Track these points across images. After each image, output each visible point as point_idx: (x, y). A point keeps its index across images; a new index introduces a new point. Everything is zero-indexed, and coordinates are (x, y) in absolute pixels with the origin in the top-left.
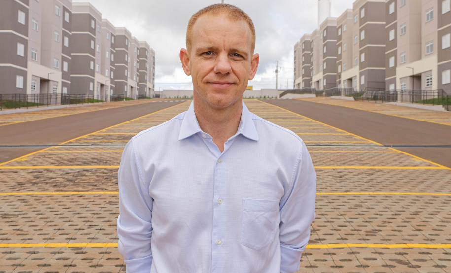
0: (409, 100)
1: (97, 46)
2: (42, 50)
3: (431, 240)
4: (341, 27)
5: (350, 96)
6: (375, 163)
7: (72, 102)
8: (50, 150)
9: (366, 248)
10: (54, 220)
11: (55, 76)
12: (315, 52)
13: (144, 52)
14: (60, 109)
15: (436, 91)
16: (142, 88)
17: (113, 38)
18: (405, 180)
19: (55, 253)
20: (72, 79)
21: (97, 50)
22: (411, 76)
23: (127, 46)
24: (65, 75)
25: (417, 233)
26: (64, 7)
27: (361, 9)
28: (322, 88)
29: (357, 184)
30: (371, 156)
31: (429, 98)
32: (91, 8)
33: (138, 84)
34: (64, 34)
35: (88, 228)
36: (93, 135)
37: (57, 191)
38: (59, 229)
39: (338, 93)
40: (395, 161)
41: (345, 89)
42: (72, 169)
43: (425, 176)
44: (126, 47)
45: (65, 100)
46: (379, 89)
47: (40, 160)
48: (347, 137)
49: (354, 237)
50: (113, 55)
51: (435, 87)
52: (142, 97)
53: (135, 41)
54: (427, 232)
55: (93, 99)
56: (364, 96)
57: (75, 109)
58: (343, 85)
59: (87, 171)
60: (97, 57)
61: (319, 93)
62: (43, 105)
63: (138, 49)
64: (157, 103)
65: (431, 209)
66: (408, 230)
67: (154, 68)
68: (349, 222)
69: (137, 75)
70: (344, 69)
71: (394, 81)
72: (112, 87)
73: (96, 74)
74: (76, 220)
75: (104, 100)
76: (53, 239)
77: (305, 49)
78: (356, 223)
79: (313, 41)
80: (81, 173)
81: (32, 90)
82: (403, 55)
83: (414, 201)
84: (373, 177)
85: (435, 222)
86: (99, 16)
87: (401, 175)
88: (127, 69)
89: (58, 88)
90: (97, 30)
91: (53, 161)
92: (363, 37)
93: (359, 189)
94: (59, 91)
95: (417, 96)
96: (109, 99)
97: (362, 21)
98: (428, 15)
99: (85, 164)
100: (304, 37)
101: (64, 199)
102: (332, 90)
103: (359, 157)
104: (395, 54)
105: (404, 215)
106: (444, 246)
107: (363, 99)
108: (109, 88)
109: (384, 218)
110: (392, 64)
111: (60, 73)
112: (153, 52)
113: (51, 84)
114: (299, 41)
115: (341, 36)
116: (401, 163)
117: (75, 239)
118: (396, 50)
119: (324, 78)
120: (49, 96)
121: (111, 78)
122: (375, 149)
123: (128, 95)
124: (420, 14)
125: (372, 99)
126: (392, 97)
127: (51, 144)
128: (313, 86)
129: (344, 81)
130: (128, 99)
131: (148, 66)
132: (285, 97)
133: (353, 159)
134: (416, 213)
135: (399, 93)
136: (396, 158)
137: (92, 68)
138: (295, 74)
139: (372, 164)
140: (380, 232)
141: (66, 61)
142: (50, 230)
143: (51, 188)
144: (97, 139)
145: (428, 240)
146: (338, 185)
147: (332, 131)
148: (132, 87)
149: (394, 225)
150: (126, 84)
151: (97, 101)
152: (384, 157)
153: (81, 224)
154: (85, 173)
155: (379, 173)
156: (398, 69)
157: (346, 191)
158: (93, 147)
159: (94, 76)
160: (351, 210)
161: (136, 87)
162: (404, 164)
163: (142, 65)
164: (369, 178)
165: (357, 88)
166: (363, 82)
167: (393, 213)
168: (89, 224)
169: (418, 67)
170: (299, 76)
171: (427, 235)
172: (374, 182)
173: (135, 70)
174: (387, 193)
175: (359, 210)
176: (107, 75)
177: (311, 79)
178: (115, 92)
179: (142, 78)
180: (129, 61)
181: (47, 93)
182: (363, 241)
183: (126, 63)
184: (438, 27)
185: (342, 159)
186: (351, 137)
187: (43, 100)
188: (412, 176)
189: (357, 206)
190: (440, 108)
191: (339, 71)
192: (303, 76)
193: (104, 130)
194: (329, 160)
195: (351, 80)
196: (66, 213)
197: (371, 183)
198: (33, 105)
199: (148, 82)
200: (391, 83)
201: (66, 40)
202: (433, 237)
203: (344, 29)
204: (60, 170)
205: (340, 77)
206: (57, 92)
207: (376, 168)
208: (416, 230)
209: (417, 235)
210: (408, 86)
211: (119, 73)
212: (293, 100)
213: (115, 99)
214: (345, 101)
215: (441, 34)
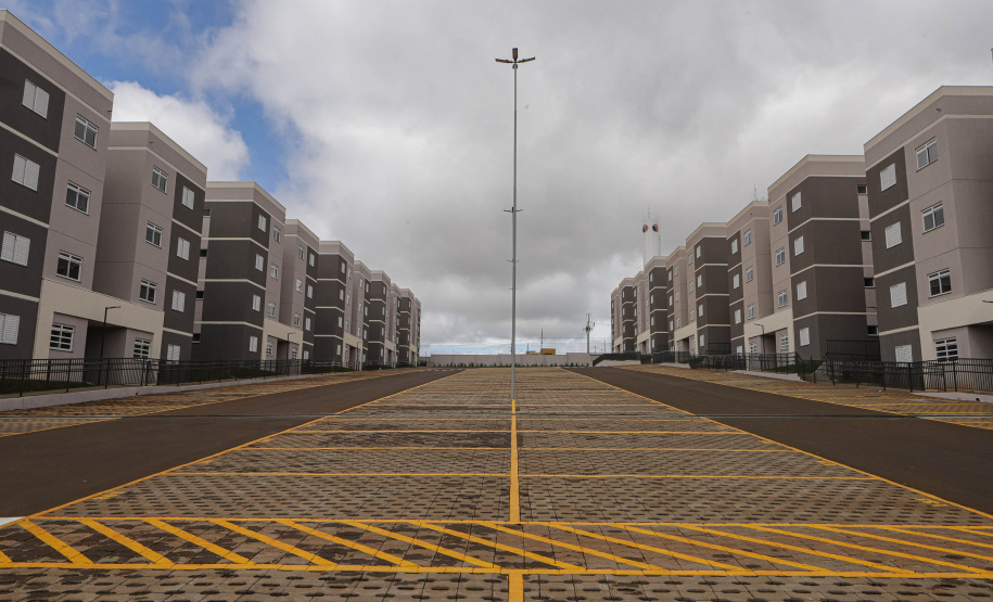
0: (759, 367)
1: (348, 297)
2: (281, 303)
4: (671, 268)
5: (684, 362)
7: (316, 370)
11: (296, 336)
12: (639, 303)
13: (407, 305)
14: (301, 380)
15: (793, 355)
16: (402, 352)
17: (367, 285)
20: (316, 341)
21: (348, 301)
22: (761, 336)
23: (385, 295)
24: (307, 336)
26: (309, 248)
27: (696, 247)
28: (649, 352)
32: (341, 247)
33: (398, 348)
34: (308, 282)
39: (671, 358)
41: (679, 353)
44: (384, 297)
45: (307, 368)
46: (724, 353)
50: (366, 308)
51: (792, 349)
52: (403, 364)
53: (396, 289)
55: (341, 366)
56: (704, 362)
57: (320, 380)
58: (677, 348)
60: (348, 311)
61: (645, 359)
62: (281, 374)
63: (399, 299)
64: (423, 372)
67: (419, 325)
69: (397, 335)
70: (677, 325)
71: (741, 342)
72: (364, 351)
73: (345, 334)
75: (354, 368)
77: (627, 296)
79: (636, 288)
81: (267, 354)
82: (750, 308)
86: (351, 257)
88: (384, 326)
89: (298, 352)
90: (348, 275)
92: (700, 284)
94: (299, 357)
95: (770, 361)
96: (360, 367)
97: (698, 262)
98: (779, 256)
100: (625, 281)
102: (663, 354)
104: (741, 306)
107: (702, 367)
108: (361, 352)
110: (738, 319)
111: (302, 333)
112: (418, 304)
113: (292, 349)
114: (618, 287)
115: (672, 281)
118: (743, 301)
119: (652, 338)
120: (289, 363)
121: (363, 339)
123: (385, 362)
124: (769, 255)
125: (713, 367)
126: (740, 363)
128: (638, 349)
129: (677, 342)
130: (385, 367)
131: (411, 322)
132: (599, 365)
135: (747, 358)
137: (340, 325)
138: (613, 333)
141: (309, 317)
148: (390, 351)
150: (383, 347)
151: (346, 370)
156: (745, 326)
159: (342, 336)
161: (396, 351)
163: (404, 321)
165: (695, 351)
166: (702, 344)
169: (770, 324)
170: (618, 336)
173: (394, 328)
176: (359, 334)
177: (635, 340)
178: (368, 358)
179: (403, 339)
180: (387, 316)
181: (285, 358)
183: (383, 318)
184: (791, 273)
187: (282, 367)
190: (794, 377)
191: (671, 329)
192: (624, 336)
195: (686, 340)
198: (268, 374)
199: (411, 345)
200: (739, 345)
201: (310, 289)
203: (676, 271)
205: (673, 337)
206: (297, 358)
210: (759, 348)
211: (374, 333)
212: (610, 368)
213: (366, 367)
214: (679, 370)
215: (795, 282)
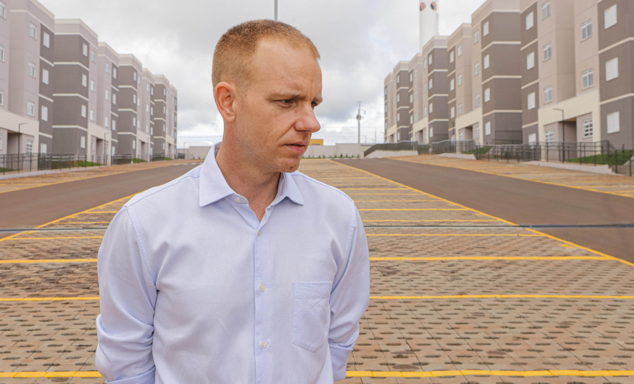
0: (557, 156)
1: (92, 83)
2: (10, 90)
3: (587, 364)
4: (454, 49)
5: (469, 152)
6: (505, 251)
7: (55, 166)
8: (21, 236)
9: (488, 376)
10: (27, 338)
11: (30, 128)
12: (415, 88)
13: (160, 92)
14: (37, 177)
15: (599, 144)
16: (158, 144)
17: (115, 71)
18: (550, 276)
20: (54, 132)
21: (92, 88)
22: (560, 122)
24: (43, 126)
25: (566, 353)
26: (42, 26)
27: (483, 23)
28: (426, 141)
29: (477, 282)
30: (499, 242)
31: (588, 154)
32: (81, 26)
33: (152, 139)
34: (43, 66)
35: (77, 349)
36: (86, 215)
37: (32, 296)
38: (35, 352)
39: (451, 149)
40: (536, 248)
41: (461, 143)
42: (53, 264)
43: (580, 270)
44: (135, 84)
45: (44, 163)
46: (513, 142)
47: (7, 252)
48: (465, 214)
49: (471, 360)
50: (114, 96)
51: (596, 137)
52: (158, 157)
53: (148, 74)
54: (580, 353)
55: (86, 161)
56: (491, 152)
57: (59, 176)
58: (459, 137)
59: (76, 266)
60: (92, 99)
61: (422, 150)
62: (11, 170)
63: (151, 86)
64: (181, 165)
65: (588, 318)
66: (553, 350)
67: (176, 114)
68: (465, 338)
69: (151, 125)
70: (459, 112)
71: (535, 130)
72: (113, 144)
73: (90, 124)
74: (59, 338)
75: (102, 162)
76: (26, 365)
77: (401, 81)
78: (474, 340)
79: (412, 72)
80: (66, 270)
82: (547, 91)
83: (562, 307)
84: (501, 272)
85: (594, 337)
86: (95, 39)
87: (543, 270)
88: (135, 116)
89: (34, 146)
90: (92, 59)
91: (25, 253)
92: (487, 65)
93: (480, 289)
94: (35, 150)
95: (569, 152)
96: (109, 161)
97: (485, 40)
98: (584, 30)
99: (73, 256)
100: (399, 65)
101: (42, 308)
102: (442, 143)
103: (481, 243)
104: (535, 89)
105: (546, 329)
106: (606, 373)
107: (489, 158)
108: (110, 144)
109: (517, 332)
110: (531, 104)
111: (37, 124)
112: (174, 91)
113: (24, 141)
114: (392, 71)
115: (454, 62)
116: (544, 251)
117: (58, 365)
118: (537, 84)
119: (430, 126)
120: (20, 158)
121: (112, 130)
122: (505, 232)
123: (138, 154)
124: (572, 29)
125: (502, 157)
126: (531, 154)
127: (23, 228)
128: (414, 139)
129: (459, 130)
130: (137, 161)
131: (166, 111)
132: (371, 156)
133: (471, 246)
134: (565, 325)
135: (543, 148)
136: (536, 244)
137: (84, 115)
138: (386, 121)
139: (501, 252)
140: (510, 353)
141: (45, 106)
142: (21, 353)
143: (23, 292)
144: (91, 220)
145: (582, 363)
146: (449, 284)
147: (441, 205)
148: (143, 143)
149: (531, 343)
150: (135, 138)
151: (92, 164)
152: (518, 242)
153: (67, 344)
154: (73, 269)
155: (511, 267)
156: (540, 112)
157: (461, 294)
158: (85, 231)
159: (86, 127)
160: (467, 321)
161: (150, 142)
162: (549, 253)
163: (158, 110)
164: (496, 273)
165: (480, 141)
166: (488, 132)
167: (529, 325)
168: (78, 343)
169: (570, 109)
170: (392, 124)
171: (580, 356)
172: (503, 279)
173: (148, 117)
174: (522, 296)
175: (479, 321)
176: (106, 125)
177: (411, 128)
178: (118, 150)
179: (158, 129)
180: (138, 104)
181: (17, 153)
182: (485, 366)
183: (135, 107)
184: (600, 49)
185: (455, 246)
186: (469, 213)
187: (12, 163)
188: (560, 271)
189: (476, 315)
190: (605, 169)
191: (453, 116)
192: (399, 124)
193: (101, 207)
194: (436, 247)
195: (470, 128)
196: (45, 329)
197: (498, 281)
199: (167, 136)
200: (531, 133)
201: (46, 73)
202: (590, 360)
203: (459, 52)
204: (36, 265)
205: (454, 124)
206: (33, 152)
207: (507, 258)
208: (565, 350)
209: (565, 357)
210: (555, 137)
211: (124, 123)
212: (384, 159)
213: (118, 161)
214: (461, 161)
215: (604, 59)
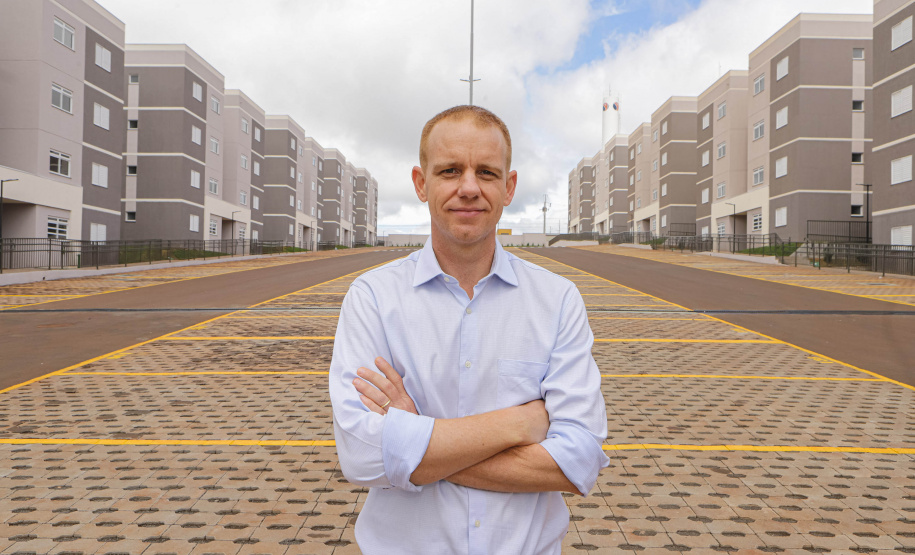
0: (728, 249)
1: (299, 175)
2: (224, 180)
3: (760, 440)
4: (634, 147)
5: (646, 243)
6: (681, 334)
7: (266, 251)
8: (235, 314)
9: (669, 450)
10: (242, 409)
11: (243, 215)
12: (597, 183)
13: (362, 183)
14: (249, 261)
15: (767, 237)
16: (359, 232)
17: (320, 164)
18: (724, 358)
19: (243, 453)
20: (264, 220)
21: (299, 179)
22: (731, 216)
23: (340, 174)
24: (255, 214)
25: (741, 430)
26: (253, 121)
27: (662, 123)
28: (607, 232)
29: (656, 363)
30: (676, 325)
31: (756, 246)
32: (290, 122)
33: (354, 227)
34: (254, 158)
35: (288, 420)
36: (294, 296)
37: (246, 370)
38: (248, 421)
39: (629, 239)
40: (710, 331)
41: (639, 234)
42: (265, 341)
43: (751, 353)
44: (339, 176)
45: (255, 248)
46: (687, 234)
47: (223, 329)
48: (643, 300)
49: (653, 435)
50: (320, 187)
51: (765, 230)
52: (359, 244)
53: (351, 167)
54: (754, 429)
55: (294, 246)
56: (666, 243)
57: (269, 260)
58: (637, 229)
59: (286, 343)
60: (299, 190)
61: (603, 240)
62: (225, 254)
63: (354, 178)
64: (381, 252)
65: (760, 397)
66: (728, 426)
67: (376, 205)
68: (646, 415)
69: (354, 214)
70: (637, 206)
71: (708, 223)
72: (319, 231)
73: (297, 213)
74: (271, 409)
75: (309, 248)
76: (241, 434)
77: (584, 179)
78: (655, 417)
79: (595, 167)
80: (277, 347)
81: (211, 235)
82: (720, 187)
83: (736, 387)
84: (678, 353)
85: (766, 415)
86: (302, 134)
87: (717, 352)
88: (339, 205)
89: (246, 232)
90: (299, 152)
91: (240, 330)
92: (664, 162)
93: (659, 369)
94: (247, 236)
95: (740, 243)
96: (315, 247)
97: (664, 139)
98: (757, 130)
99: (283, 333)
100: (583, 161)
101: (256, 381)
102: (622, 237)
103: (659, 326)
104: (709, 184)
105: (722, 406)
106: (778, 449)
107: (664, 248)
108: (316, 231)
109: (694, 409)
110: (705, 199)
111: (249, 212)
112: (375, 183)
113: (237, 228)
114: (576, 167)
115: (634, 159)
116: (718, 334)
117: (270, 434)
118: (712, 180)
119: (610, 218)
120: (234, 243)
121: (318, 218)
122: (681, 316)
123: (342, 241)
124: (746, 129)
125: (676, 248)
126: (706, 245)
127: (237, 307)
128: (596, 230)
129: (638, 222)
130: (341, 247)
131: (368, 202)
132: (556, 245)
133: (650, 329)
134: (739, 404)
135: (714, 239)
136: (710, 328)
137: (292, 204)
138: (570, 213)
139: (677, 335)
140: (688, 429)
141: (257, 195)
142: (237, 423)
143: (237, 367)
144: (299, 301)
145: (755, 439)
146: (630, 364)
147: (621, 291)
148: (346, 231)
149: (708, 420)
150: (339, 226)
151: (300, 250)
152: (693, 327)
153: (278, 415)
154: (283, 346)
155: (687, 349)
156: (713, 206)
157: (642, 373)
158: (293, 311)
159: (294, 216)
160: (647, 398)
161: (352, 230)
162: (722, 336)
163: (360, 200)
164: (673, 354)
165: (656, 233)
166: (664, 224)
167: (706, 403)
168: (289, 414)
169: (741, 204)
170: (575, 217)
171: (754, 433)
172: (680, 360)
173: (351, 208)
174: (699, 376)
175: (659, 399)
176: (312, 214)
177: (592, 220)
178: (323, 237)
179: (360, 218)
180: (342, 195)
181: (231, 238)
182: (665, 441)
183: (338, 197)
184: (771, 148)
185: (635, 328)
186: (647, 299)
187: (226, 248)
188: (733, 353)
189: (656, 393)
190: (772, 260)
191: (631, 209)
192: (581, 216)
193: (308, 289)
194: (617, 330)
195: (647, 221)
196: (258, 400)
197: (675, 362)
198: (213, 254)
199: (368, 224)
200: (704, 226)
201: (257, 166)
202: (763, 436)
203: (639, 150)
204: (249, 342)
205: (632, 217)
206: (245, 238)
207: (683, 341)
208: (739, 426)
209: (740, 433)
210: (728, 230)
211: (328, 211)
212: (567, 248)
213: (323, 247)
214: (639, 250)
215: (774, 157)
